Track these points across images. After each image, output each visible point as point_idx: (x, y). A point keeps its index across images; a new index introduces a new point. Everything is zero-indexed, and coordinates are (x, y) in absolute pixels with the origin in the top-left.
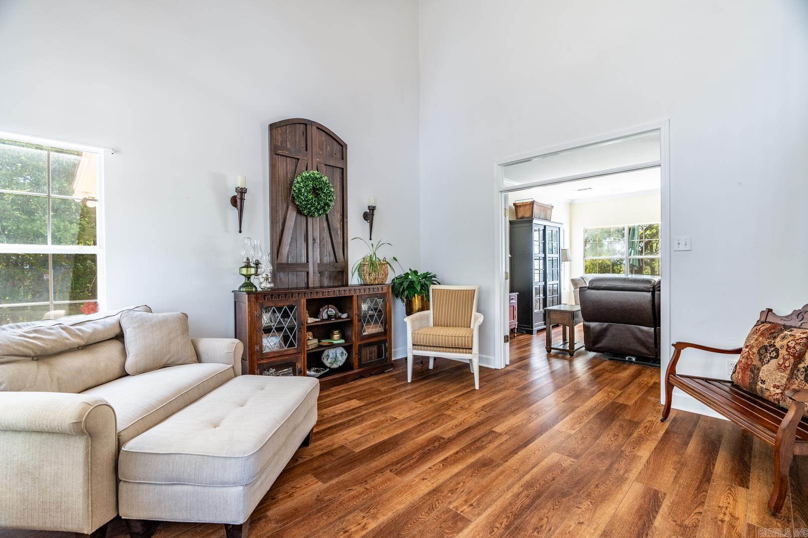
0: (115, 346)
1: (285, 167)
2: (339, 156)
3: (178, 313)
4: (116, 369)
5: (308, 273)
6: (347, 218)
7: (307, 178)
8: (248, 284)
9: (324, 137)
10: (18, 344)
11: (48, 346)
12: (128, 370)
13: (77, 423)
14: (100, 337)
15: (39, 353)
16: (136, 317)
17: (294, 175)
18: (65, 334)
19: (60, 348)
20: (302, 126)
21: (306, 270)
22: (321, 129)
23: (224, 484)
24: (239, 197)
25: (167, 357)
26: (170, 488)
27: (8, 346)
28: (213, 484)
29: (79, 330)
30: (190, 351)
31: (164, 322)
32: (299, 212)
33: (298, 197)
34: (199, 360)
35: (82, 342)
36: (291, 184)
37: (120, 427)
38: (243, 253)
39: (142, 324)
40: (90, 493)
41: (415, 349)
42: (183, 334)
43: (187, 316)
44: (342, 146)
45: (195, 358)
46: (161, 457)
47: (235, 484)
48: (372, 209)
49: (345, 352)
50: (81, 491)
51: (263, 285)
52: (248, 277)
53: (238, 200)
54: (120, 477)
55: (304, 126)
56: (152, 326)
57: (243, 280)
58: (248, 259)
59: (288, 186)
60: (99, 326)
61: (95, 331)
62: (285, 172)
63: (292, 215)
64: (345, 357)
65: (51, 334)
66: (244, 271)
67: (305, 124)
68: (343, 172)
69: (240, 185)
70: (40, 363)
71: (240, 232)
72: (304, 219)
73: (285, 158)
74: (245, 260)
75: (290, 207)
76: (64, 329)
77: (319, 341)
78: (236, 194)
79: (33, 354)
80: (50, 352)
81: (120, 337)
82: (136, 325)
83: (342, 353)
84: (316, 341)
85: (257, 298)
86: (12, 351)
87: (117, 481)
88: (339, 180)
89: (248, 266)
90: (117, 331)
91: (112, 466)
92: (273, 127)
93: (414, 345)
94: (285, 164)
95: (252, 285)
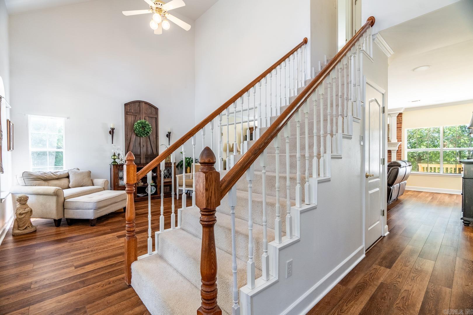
0: (67, 180)
1: (131, 119)
2: (154, 113)
3: (87, 170)
4: (66, 185)
5: (140, 158)
6: (158, 137)
7: (139, 123)
8: (115, 162)
9: (148, 106)
10: (40, 176)
11: (48, 177)
12: (70, 187)
13: (54, 192)
14: (62, 177)
15: (45, 179)
16: (73, 171)
17: (134, 122)
18: (52, 175)
19: (50, 178)
20: (138, 103)
21: (140, 157)
22: (146, 103)
23: (89, 209)
24: (112, 131)
25: (83, 183)
26: (76, 210)
27: (37, 176)
28: (86, 209)
29: (56, 174)
30: (90, 182)
31: (82, 173)
32: (137, 135)
33: (136, 130)
34: (93, 185)
35: (57, 177)
36: (134, 125)
37: (65, 196)
38: (113, 151)
39: (75, 173)
40: (57, 209)
41: (180, 187)
42: (88, 177)
43: (90, 172)
44: (156, 109)
45: (92, 185)
46: (74, 202)
47: (91, 209)
48: (170, 133)
49: (155, 188)
50: (55, 209)
51: (120, 162)
52: (115, 159)
53: (112, 132)
54: (65, 208)
55: (139, 103)
56: (78, 174)
57: (113, 160)
58: (114, 153)
59: (132, 126)
60: (62, 173)
61: (60, 175)
62: (131, 120)
63: (134, 137)
64: (155, 190)
65: (48, 174)
66: (113, 157)
67: (140, 102)
68: (156, 119)
69: (112, 127)
70: (45, 182)
71: (112, 143)
72: (139, 138)
73: (131, 116)
74: (113, 153)
75: (133, 134)
76: (52, 173)
77: (144, 184)
78: (111, 130)
79: (43, 179)
80: (48, 179)
81: (68, 177)
82: (73, 173)
83: (154, 189)
84: (143, 183)
85: (116, 167)
86: (39, 178)
87: (64, 209)
88: (154, 122)
89: (114, 155)
90: (67, 175)
91: (62, 205)
92: (126, 105)
93: (179, 185)
94: (131, 118)
95: (116, 162)
